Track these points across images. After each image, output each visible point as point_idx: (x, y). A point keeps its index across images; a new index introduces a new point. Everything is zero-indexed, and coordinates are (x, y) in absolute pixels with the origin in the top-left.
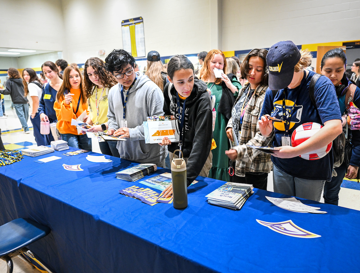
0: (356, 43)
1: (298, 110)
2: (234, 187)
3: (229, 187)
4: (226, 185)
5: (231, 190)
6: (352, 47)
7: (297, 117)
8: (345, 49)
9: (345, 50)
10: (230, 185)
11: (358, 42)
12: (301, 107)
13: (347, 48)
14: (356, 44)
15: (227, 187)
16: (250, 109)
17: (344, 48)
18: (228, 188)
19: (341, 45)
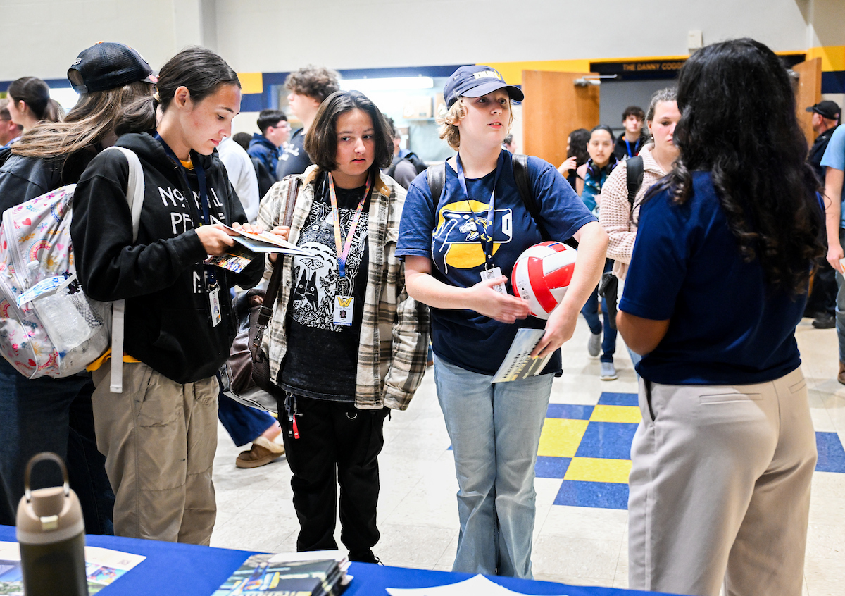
0: (624, 66)
1: (505, 218)
2: (282, 573)
3: (261, 574)
4: (248, 568)
5: (275, 584)
6: (615, 76)
7: (504, 231)
8: (599, 82)
9: (597, 85)
10: (263, 565)
11: (629, 63)
12: (509, 212)
13: (602, 80)
14: (625, 69)
15: (257, 575)
16: (380, 232)
17: (595, 80)
18: (260, 581)
19: (587, 69)
